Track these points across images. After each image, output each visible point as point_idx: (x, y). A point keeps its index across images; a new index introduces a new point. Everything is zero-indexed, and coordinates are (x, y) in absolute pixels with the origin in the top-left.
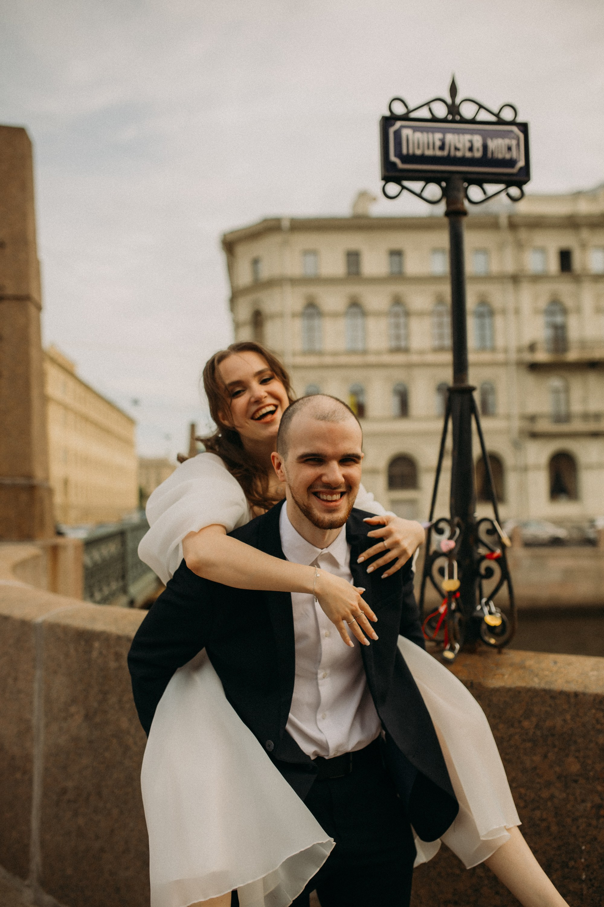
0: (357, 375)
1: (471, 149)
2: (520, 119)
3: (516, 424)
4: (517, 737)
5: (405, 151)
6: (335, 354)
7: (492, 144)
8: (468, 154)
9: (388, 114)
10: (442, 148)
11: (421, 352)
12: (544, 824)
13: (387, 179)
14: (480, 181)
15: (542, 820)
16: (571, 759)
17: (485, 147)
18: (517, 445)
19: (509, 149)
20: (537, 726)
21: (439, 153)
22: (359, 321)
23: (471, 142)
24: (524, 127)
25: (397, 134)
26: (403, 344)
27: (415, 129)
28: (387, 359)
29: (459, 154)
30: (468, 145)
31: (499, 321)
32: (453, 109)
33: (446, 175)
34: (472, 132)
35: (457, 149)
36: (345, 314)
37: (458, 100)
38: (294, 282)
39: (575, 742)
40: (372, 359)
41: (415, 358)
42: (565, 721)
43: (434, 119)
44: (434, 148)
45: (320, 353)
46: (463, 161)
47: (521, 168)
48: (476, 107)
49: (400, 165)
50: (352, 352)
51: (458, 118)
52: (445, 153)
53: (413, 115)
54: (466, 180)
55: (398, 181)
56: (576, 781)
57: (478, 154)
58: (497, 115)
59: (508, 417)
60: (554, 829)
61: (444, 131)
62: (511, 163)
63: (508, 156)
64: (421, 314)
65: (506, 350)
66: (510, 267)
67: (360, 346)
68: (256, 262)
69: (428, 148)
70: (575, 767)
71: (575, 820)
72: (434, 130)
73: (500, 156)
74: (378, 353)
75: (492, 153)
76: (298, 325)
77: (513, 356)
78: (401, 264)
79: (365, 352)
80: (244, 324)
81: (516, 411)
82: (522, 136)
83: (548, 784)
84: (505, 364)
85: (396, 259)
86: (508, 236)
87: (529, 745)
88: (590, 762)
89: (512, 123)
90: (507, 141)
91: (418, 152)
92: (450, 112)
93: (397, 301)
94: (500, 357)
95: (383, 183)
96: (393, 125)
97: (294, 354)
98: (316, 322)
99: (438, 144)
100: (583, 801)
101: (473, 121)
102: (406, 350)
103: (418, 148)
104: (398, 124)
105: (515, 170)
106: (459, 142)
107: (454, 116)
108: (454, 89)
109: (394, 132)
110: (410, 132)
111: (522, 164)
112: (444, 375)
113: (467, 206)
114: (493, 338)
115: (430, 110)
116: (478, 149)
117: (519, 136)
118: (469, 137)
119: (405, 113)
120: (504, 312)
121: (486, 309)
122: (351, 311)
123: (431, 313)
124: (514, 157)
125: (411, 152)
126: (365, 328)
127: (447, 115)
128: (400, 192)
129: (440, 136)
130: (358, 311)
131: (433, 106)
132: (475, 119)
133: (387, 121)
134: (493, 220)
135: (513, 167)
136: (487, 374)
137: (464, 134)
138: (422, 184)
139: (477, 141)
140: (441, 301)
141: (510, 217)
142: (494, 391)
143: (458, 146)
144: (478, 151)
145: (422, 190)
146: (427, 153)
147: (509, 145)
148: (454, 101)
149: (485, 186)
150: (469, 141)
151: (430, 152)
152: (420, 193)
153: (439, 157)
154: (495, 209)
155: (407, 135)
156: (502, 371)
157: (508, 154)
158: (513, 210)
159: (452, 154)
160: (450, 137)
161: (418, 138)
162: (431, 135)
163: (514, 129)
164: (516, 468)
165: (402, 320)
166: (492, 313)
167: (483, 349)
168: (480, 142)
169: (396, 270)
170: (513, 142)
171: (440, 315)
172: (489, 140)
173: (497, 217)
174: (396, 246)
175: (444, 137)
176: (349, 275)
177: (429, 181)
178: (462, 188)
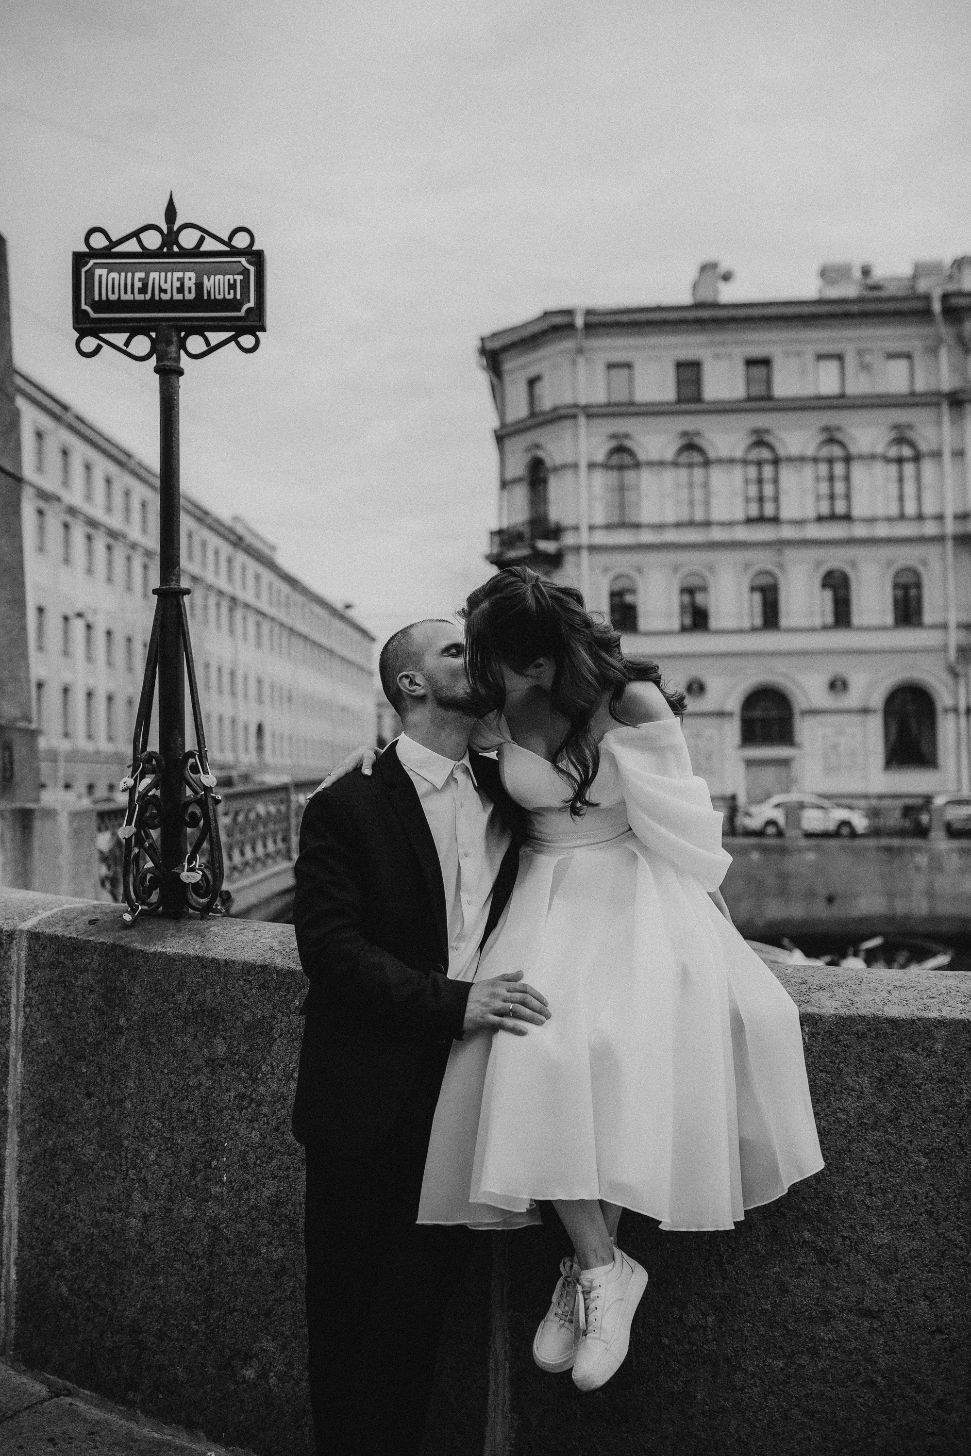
0: (694, 561)
1: (181, 290)
2: (255, 247)
3: (954, 638)
4: (170, 1013)
5: (97, 298)
6: (660, 527)
7: (207, 284)
8: (178, 297)
9: (84, 249)
10: (143, 290)
11: (800, 523)
12: (191, 1117)
13: (81, 332)
14: (200, 330)
15: (189, 1111)
16: (218, 1040)
17: (199, 286)
18: (954, 673)
19: (232, 286)
20: (190, 1002)
21: (141, 297)
22: (698, 473)
23: (181, 280)
24: (257, 258)
25: (90, 274)
26: (769, 510)
27: (111, 269)
28: (742, 534)
29: (165, 297)
30: (177, 284)
31: (928, 467)
32: (170, 238)
33: (153, 324)
34: (185, 268)
35: (162, 290)
36: (675, 464)
37: (176, 228)
38: (592, 413)
39: (223, 1020)
40: (717, 534)
41: (787, 532)
42: (214, 993)
43: (146, 253)
44: (133, 292)
45: (637, 526)
46: (172, 305)
47: (249, 310)
48: (199, 234)
49: (93, 315)
50: (689, 524)
51: (176, 249)
52: (148, 296)
54: (180, 329)
55: (95, 333)
56: (222, 1066)
57: (191, 296)
58: (228, 243)
59: (944, 626)
60: (200, 1122)
61: (150, 269)
62: (235, 305)
63: (230, 297)
64: (800, 460)
65: (940, 518)
66: (947, 382)
67: (699, 516)
68: (532, 382)
69: (126, 293)
70: (221, 1050)
71: (220, 1111)
72: (134, 268)
73: (219, 296)
74: (729, 524)
75: (209, 293)
76: (601, 480)
77: (950, 527)
78: (769, 382)
79: (707, 524)
80: (517, 481)
81: (953, 619)
82: (252, 269)
83: (197, 1070)
84: (940, 539)
85: (759, 372)
86: (944, 330)
87: (181, 1023)
88: (235, 1043)
89: (246, 252)
90: (230, 277)
91: (113, 297)
92: (164, 244)
93: (760, 440)
94: (930, 529)
95: (77, 335)
96: (86, 264)
97: (592, 528)
98: (630, 476)
99: (138, 285)
100: (228, 1090)
101: (195, 252)
102: (775, 520)
103: (113, 293)
104: (92, 262)
105: (242, 313)
106: (166, 282)
107: (170, 248)
108: (171, 212)
109: (86, 272)
110: (104, 272)
111: (252, 304)
112: (836, 559)
113: (185, 362)
114: (919, 498)
115: (140, 242)
116: (190, 288)
117: (248, 270)
118: (180, 275)
119: (105, 248)
120: (937, 455)
121: (907, 452)
122: (684, 458)
123: (815, 460)
124: (238, 297)
125: (104, 298)
126: (706, 485)
127: (161, 248)
128: (99, 348)
129: (142, 275)
130: (697, 457)
131: (142, 236)
132: (196, 251)
133: (79, 259)
134: (919, 305)
135: (239, 311)
136: (907, 556)
137: (173, 271)
138: (125, 336)
139: (190, 279)
140: (831, 438)
141: (945, 297)
142: (918, 585)
143: (164, 286)
144: (190, 292)
145: (127, 344)
146: (124, 297)
147: (232, 282)
148: (170, 229)
149: (207, 334)
150: (178, 279)
151: (129, 297)
152: (124, 348)
153: (140, 301)
154: (923, 286)
155: (100, 276)
156: (932, 553)
157: (229, 294)
158: (952, 287)
159: (157, 298)
160: (154, 275)
161: (113, 279)
162: (130, 275)
163: (243, 260)
164: (956, 710)
165: (768, 471)
166: (917, 458)
167: (902, 517)
168: (193, 281)
169: (758, 390)
170: (239, 278)
171: (830, 461)
172: (205, 277)
173: (927, 298)
174: (757, 352)
175: (147, 276)
176: (679, 401)
177: (134, 332)
178: (175, 339)
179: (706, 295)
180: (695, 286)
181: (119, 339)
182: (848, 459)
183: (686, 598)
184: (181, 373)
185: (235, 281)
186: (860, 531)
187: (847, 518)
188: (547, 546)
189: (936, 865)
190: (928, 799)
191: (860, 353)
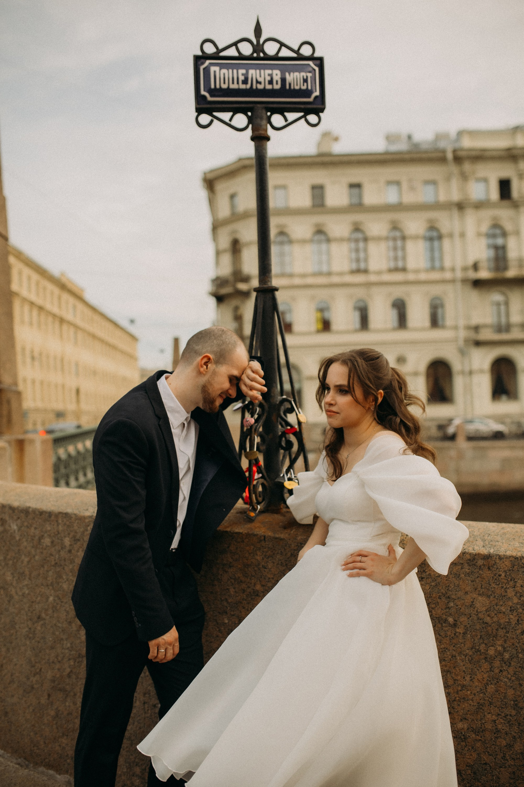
0: (323, 294)
1: (271, 82)
2: (317, 55)
3: (462, 334)
5: (213, 86)
6: (303, 276)
7: (290, 78)
8: (269, 87)
9: (200, 53)
10: (245, 82)
11: (379, 273)
13: (200, 111)
14: (281, 111)
17: (283, 80)
18: (462, 352)
19: (305, 81)
21: (243, 87)
22: (324, 246)
23: (271, 75)
24: (320, 62)
25: (207, 70)
26: (362, 266)
27: (222, 66)
28: (349, 279)
29: (260, 87)
30: (268, 78)
31: (446, 243)
32: (258, 48)
33: (251, 105)
34: (272, 67)
35: (258, 82)
36: (311, 241)
37: (261, 41)
40: (336, 279)
41: (373, 278)
43: (241, 57)
44: (238, 83)
45: (291, 276)
46: (264, 93)
47: (316, 97)
48: (278, 45)
49: (209, 98)
50: (319, 274)
51: (262, 55)
52: (248, 86)
53: (222, 54)
54: (268, 110)
55: (209, 112)
57: (277, 87)
58: (297, 52)
59: (456, 328)
61: (247, 67)
62: (307, 93)
63: (304, 87)
64: (378, 239)
65: (453, 270)
66: (456, 196)
67: (325, 268)
68: (232, 197)
69: (233, 83)
72: (238, 67)
73: (297, 88)
74: (341, 274)
75: (290, 84)
77: (459, 274)
78: (360, 196)
79: (329, 274)
80: (225, 251)
81: (462, 323)
82: (317, 69)
84: (453, 281)
85: (356, 191)
86: (454, 169)
89: (311, 58)
90: (303, 74)
91: (224, 86)
92: (254, 51)
93: (357, 228)
94: (448, 275)
95: (197, 114)
96: (203, 63)
98: (287, 248)
99: (242, 78)
101: (276, 58)
102: (366, 271)
103: (224, 83)
104: (208, 62)
105: (311, 99)
106: (260, 76)
107: (258, 54)
108: (258, 30)
109: (204, 69)
110: (217, 69)
111: (317, 93)
112: (398, 292)
113: (270, 132)
114: (441, 259)
115: (238, 49)
116: (277, 81)
117: (315, 70)
118: (269, 72)
119: (215, 53)
120: (451, 235)
121: (435, 234)
122: (316, 238)
123: (387, 238)
124: (309, 88)
125: (218, 86)
126: (329, 253)
127: (253, 54)
128: (212, 122)
129: (244, 71)
130: (323, 237)
131: (240, 45)
132: (276, 56)
133: (198, 60)
134: (440, 155)
135: (309, 97)
136: (436, 290)
137: (264, 69)
138: (230, 114)
139: (277, 75)
140: (395, 227)
141: (454, 151)
142: (442, 306)
143: (259, 79)
144: (277, 84)
145: (231, 120)
146: (232, 86)
147: (305, 77)
148: (258, 41)
149: (286, 114)
150: (269, 75)
151: (235, 86)
152: (229, 122)
153: (243, 90)
154: (442, 144)
155: (215, 72)
156: (449, 288)
157: (303, 85)
158: (457, 145)
159: (254, 87)
160: (252, 72)
161: (224, 74)
162: (235, 71)
163: (311, 63)
164: (463, 372)
165: (361, 245)
166: (440, 237)
167: (433, 268)
168: (279, 76)
169: (355, 201)
170: (309, 75)
171: (395, 239)
172: (287, 74)
173: (444, 151)
174: (355, 180)
175: (247, 72)
176: (314, 206)
177: (235, 111)
178: (265, 117)
179: (325, 149)
180: (319, 144)
181: (226, 116)
182: (404, 238)
183: (319, 315)
184: (268, 139)
185: (307, 77)
186: (411, 277)
187: (404, 270)
188: (242, 287)
189: (461, 456)
190: (450, 421)
191: (410, 181)
